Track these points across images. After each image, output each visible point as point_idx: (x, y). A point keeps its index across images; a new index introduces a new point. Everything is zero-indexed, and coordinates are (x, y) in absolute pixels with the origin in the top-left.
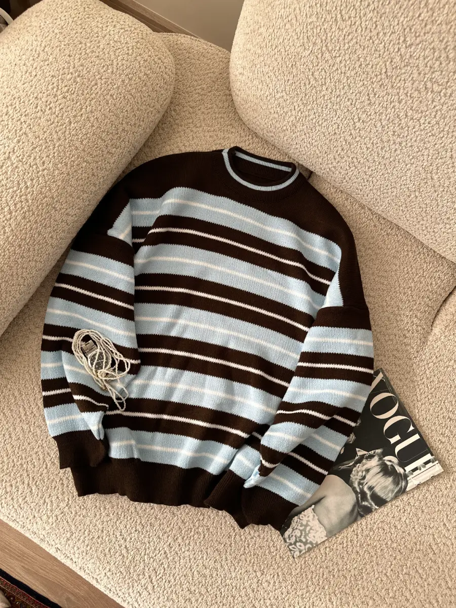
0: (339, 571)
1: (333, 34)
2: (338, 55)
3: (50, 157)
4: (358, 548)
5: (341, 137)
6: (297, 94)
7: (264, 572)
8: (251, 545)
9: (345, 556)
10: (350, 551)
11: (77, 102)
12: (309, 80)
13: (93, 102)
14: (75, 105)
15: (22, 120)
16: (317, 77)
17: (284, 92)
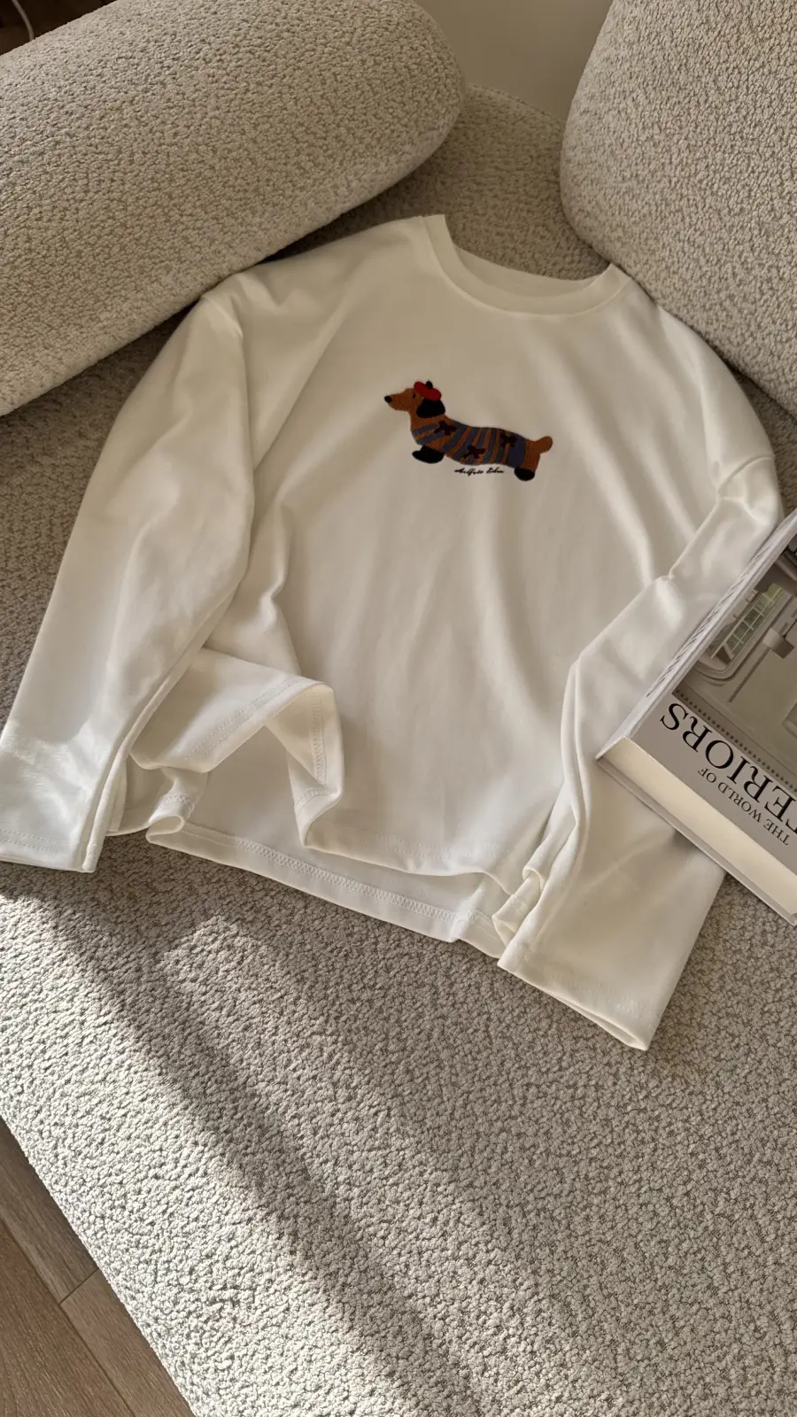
0: (548, 1152)
3: (192, 128)
4: (613, 1109)
7: (356, 1094)
8: (343, 1018)
9: (573, 1118)
10: (590, 1112)
11: (269, 65)
13: (298, 73)
14: (264, 68)
15: (166, 64)
16: (722, 85)
17: (656, 127)
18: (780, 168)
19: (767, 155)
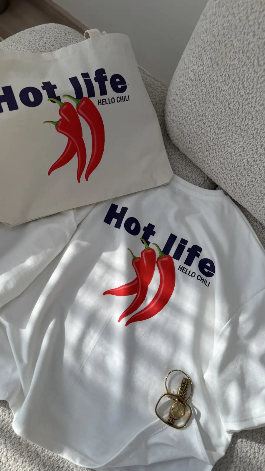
1: (250, 75)
2: (251, 92)
5: (244, 159)
6: (215, 120)
12: (225, 109)
16: (232, 107)
17: (204, 116)
18: (256, 143)
19: (251, 137)
